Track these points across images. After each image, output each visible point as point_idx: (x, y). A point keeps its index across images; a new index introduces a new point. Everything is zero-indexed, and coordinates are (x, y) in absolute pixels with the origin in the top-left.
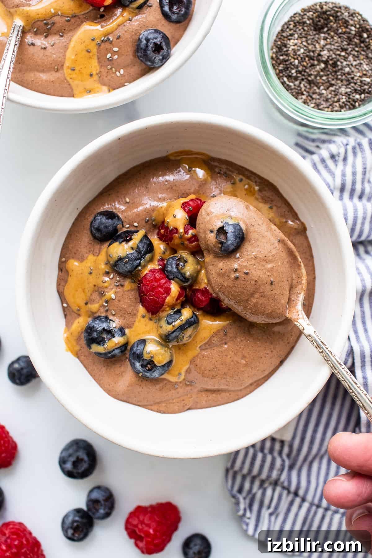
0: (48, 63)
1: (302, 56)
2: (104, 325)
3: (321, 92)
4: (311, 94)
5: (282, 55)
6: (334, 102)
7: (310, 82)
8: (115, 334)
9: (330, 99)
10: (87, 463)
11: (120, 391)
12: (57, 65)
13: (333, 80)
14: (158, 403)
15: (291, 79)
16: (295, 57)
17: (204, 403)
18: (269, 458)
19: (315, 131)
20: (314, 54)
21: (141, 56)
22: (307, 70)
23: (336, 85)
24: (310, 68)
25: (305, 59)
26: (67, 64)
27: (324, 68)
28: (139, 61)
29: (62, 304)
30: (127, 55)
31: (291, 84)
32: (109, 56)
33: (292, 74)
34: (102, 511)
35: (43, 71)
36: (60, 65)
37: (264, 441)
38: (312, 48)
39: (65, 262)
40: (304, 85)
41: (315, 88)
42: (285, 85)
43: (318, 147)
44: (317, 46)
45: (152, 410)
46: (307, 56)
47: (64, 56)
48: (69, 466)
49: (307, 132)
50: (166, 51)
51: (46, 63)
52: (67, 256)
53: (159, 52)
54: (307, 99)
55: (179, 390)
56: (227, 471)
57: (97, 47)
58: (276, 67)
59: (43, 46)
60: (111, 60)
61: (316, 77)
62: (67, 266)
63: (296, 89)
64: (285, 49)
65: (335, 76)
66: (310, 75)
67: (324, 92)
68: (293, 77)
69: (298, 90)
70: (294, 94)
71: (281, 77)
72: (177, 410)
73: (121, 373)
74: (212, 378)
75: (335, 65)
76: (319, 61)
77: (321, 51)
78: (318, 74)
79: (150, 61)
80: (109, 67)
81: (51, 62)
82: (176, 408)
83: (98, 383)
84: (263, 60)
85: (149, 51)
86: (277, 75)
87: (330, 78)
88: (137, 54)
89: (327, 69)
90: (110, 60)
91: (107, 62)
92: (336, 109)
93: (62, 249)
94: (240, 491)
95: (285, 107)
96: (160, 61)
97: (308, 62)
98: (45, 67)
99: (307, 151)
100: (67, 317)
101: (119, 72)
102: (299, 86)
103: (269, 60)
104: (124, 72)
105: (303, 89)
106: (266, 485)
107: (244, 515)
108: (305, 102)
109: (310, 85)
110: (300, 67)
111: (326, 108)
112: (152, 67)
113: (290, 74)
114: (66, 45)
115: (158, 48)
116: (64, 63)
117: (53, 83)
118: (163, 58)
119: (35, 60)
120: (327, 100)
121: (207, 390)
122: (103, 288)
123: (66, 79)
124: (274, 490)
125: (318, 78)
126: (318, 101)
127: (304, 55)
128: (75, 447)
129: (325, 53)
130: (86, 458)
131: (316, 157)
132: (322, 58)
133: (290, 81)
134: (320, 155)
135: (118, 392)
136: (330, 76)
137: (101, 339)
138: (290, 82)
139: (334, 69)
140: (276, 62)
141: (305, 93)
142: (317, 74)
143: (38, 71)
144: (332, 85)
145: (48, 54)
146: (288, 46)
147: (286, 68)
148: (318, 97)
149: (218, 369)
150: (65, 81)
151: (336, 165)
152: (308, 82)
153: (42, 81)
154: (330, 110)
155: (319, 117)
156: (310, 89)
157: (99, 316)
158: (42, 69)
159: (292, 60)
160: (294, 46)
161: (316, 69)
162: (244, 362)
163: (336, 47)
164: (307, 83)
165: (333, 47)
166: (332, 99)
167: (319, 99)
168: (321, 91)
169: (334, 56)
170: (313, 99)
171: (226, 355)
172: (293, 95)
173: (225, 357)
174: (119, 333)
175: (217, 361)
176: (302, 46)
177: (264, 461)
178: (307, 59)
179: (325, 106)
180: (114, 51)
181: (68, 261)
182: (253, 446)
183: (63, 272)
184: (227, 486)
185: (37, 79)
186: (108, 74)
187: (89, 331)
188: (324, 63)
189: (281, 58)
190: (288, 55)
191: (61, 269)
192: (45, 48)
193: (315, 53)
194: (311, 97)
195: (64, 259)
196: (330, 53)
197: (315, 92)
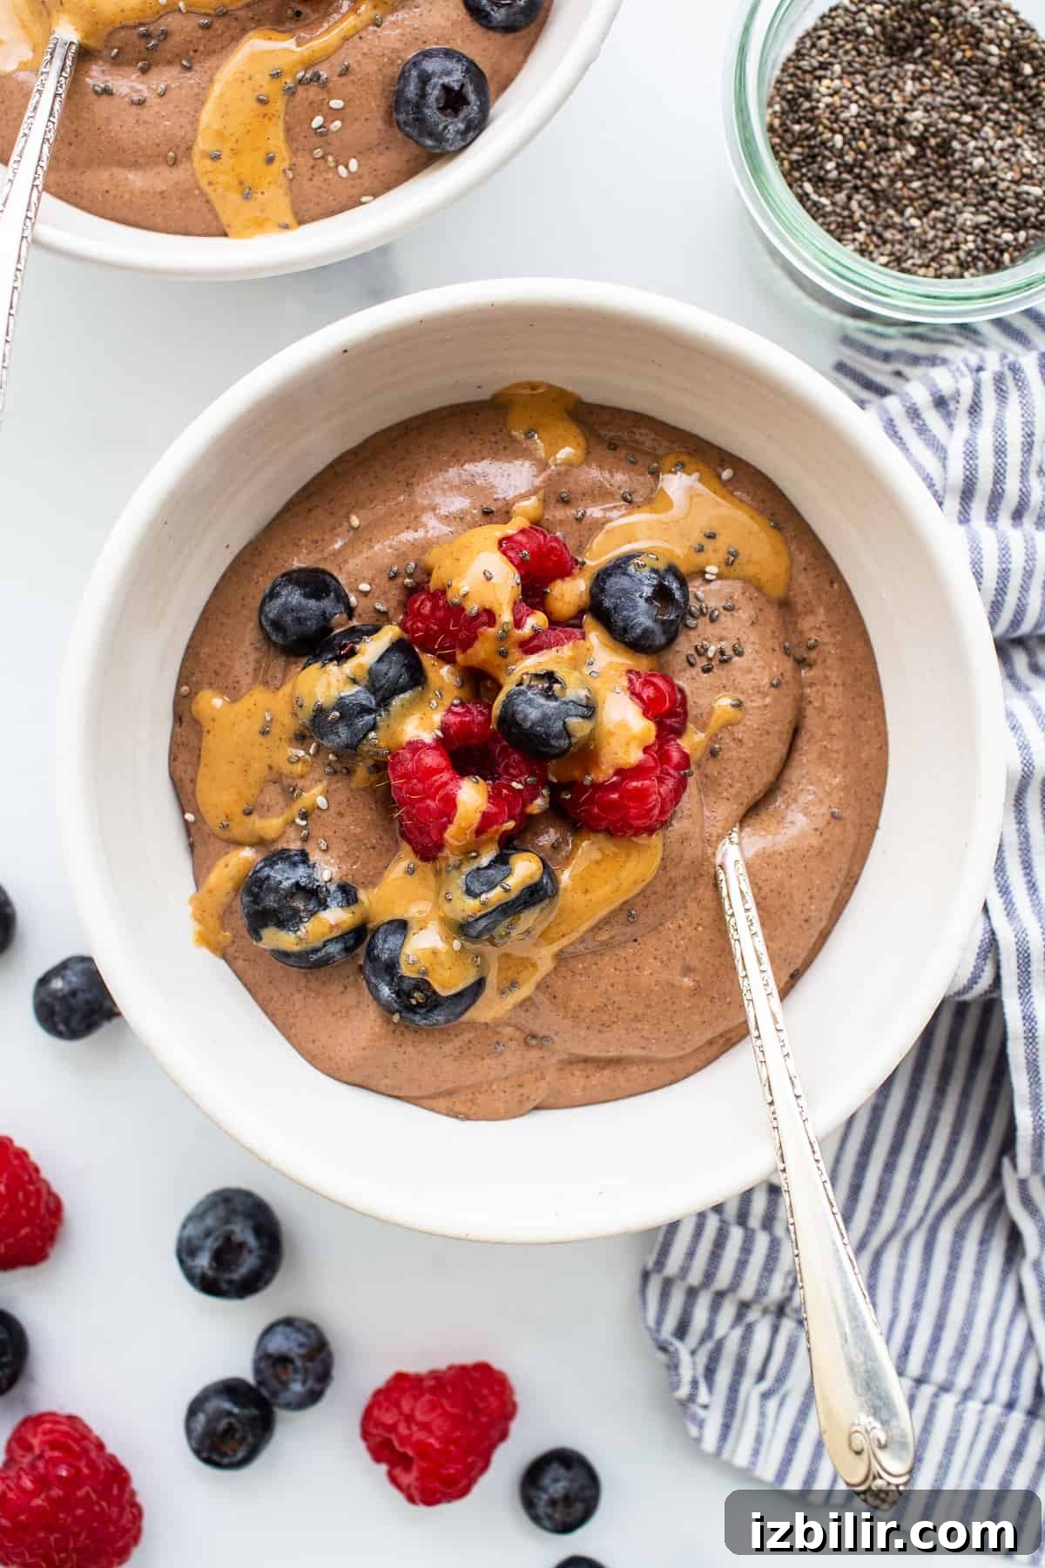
0: (150, 143)
1: (852, 123)
2: (300, 874)
3: (907, 224)
4: (879, 229)
5: (798, 122)
6: (943, 250)
7: (875, 196)
8: (329, 899)
9: (932, 241)
10: (256, 1253)
11: (342, 1059)
12: (174, 149)
13: (940, 189)
14: (450, 1093)
15: (824, 186)
16: (835, 126)
17: (578, 1093)
18: (762, 1242)
19: (891, 331)
20: (887, 119)
21: (405, 123)
22: (869, 164)
23: (948, 205)
24: (878, 158)
25: (862, 132)
26: (203, 144)
27: (916, 158)
28: (400, 136)
29: (183, 813)
30: (367, 120)
31: (824, 200)
32: (318, 121)
33: (827, 172)
34: (297, 1387)
35: (134, 165)
36: (183, 147)
37: (746, 1197)
38: (882, 102)
39: (191, 696)
40: (860, 203)
41: (891, 212)
42: (809, 204)
43: (899, 374)
44: (896, 97)
45: (432, 1110)
46: (868, 124)
47: (195, 121)
48: (203, 1261)
49: (869, 332)
50: (475, 108)
51: (143, 143)
52: (194, 679)
53: (456, 112)
54: (868, 241)
55: (508, 1056)
56: (646, 1276)
57: (286, 98)
58: (783, 154)
59: (136, 97)
60: (322, 133)
61: (892, 181)
62: (194, 708)
63: (840, 215)
64: (807, 105)
65: (947, 180)
66: (876, 177)
67: (915, 222)
68: (829, 180)
69: (844, 217)
70: (833, 227)
71: (796, 180)
72: (502, 1111)
73: (344, 1010)
74: (600, 1031)
75: (944, 149)
76: (900, 137)
77: (905, 110)
78: (899, 174)
79: (431, 135)
80: (318, 153)
81: (157, 141)
82: (501, 1106)
83: (283, 1034)
84: (745, 134)
85: (428, 107)
86: (786, 174)
87: (933, 185)
88: (394, 114)
89: (922, 161)
90: (322, 135)
91: (315, 140)
92: (949, 269)
93: (185, 660)
94: (682, 1331)
95: (807, 263)
96: (459, 137)
97: (870, 140)
98: (139, 154)
99: (869, 385)
100: (196, 850)
101: (347, 167)
102: (846, 207)
103: (764, 134)
104: (359, 166)
105: (858, 213)
106: (752, 1315)
107: (692, 1398)
108: (862, 251)
109: (878, 206)
110: (847, 154)
111: (920, 266)
112: (438, 151)
113: (822, 173)
114: (197, 94)
115: (453, 101)
116: (194, 141)
117: (164, 198)
118: (468, 129)
119: (113, 134)
120: (923, 246)
121: (586, 1060)
122: (293, 778)
123: (198, 187)
124: (775, 1330)
125: (899, 184)
126: (898, 247)
127: (859, 120)
128: (221, 1211)
129: (917, 115)
130: (251, 1241)
131: (892, 403)
132: (908, 128)
133: (822, 191)
134: (904, 397)
135: (336, 1064)
136: (932, 179)
137: (290, 913)
138: (820, 196)
139: (943, 161)
140: (781, 138)
141: (862, 225)
142: (896, 174)
143: (120, 164)
144: (937, 204)
145: (147, 118)
146: (816, 96)
147: (808, 156)
148: (899, 237)
149: (616, 1006)
150: (197, 192)
151: (951, 426)
152: (870, 195)
153: (132, 192)
154: (931, 272)
155: (901, 291)
156: (877, 214)
157: (284, 851)
158: (133, 160)
159: (828, 135)
160: (831, 95)
161: (893, 160)
162: (691, 984)
163: (946, 101)
164: (868, 198)
165: (939, 99)
166: (939, 243)
167: (901, 243)
168: (908, 219)
169: (942, 125)
170: (885, 242)
171: (638, 968)
172: (829, 231)
173: (637, 972)
174: (339, 896)
175: (612, 985)
176: (856, 97)
177: (746, 1249)
178: (867, 131)
179: (919, 262)
180: (331, 108)
181: (196, 694)
182: (718, 1209)
183: (184, 725)
184: (645, 1320)
185: (117, 186)
186: (315, 171)
187: (256, 890)
188: (913, 145)
189: (797, 128)
190: (816, 121)
191: (178, 718)
192: (141, 103)
193: (889, 115)
194: (880, 236)
195: (185, 689)
196: (930, 116)
197: (890, 222)
